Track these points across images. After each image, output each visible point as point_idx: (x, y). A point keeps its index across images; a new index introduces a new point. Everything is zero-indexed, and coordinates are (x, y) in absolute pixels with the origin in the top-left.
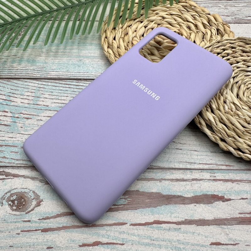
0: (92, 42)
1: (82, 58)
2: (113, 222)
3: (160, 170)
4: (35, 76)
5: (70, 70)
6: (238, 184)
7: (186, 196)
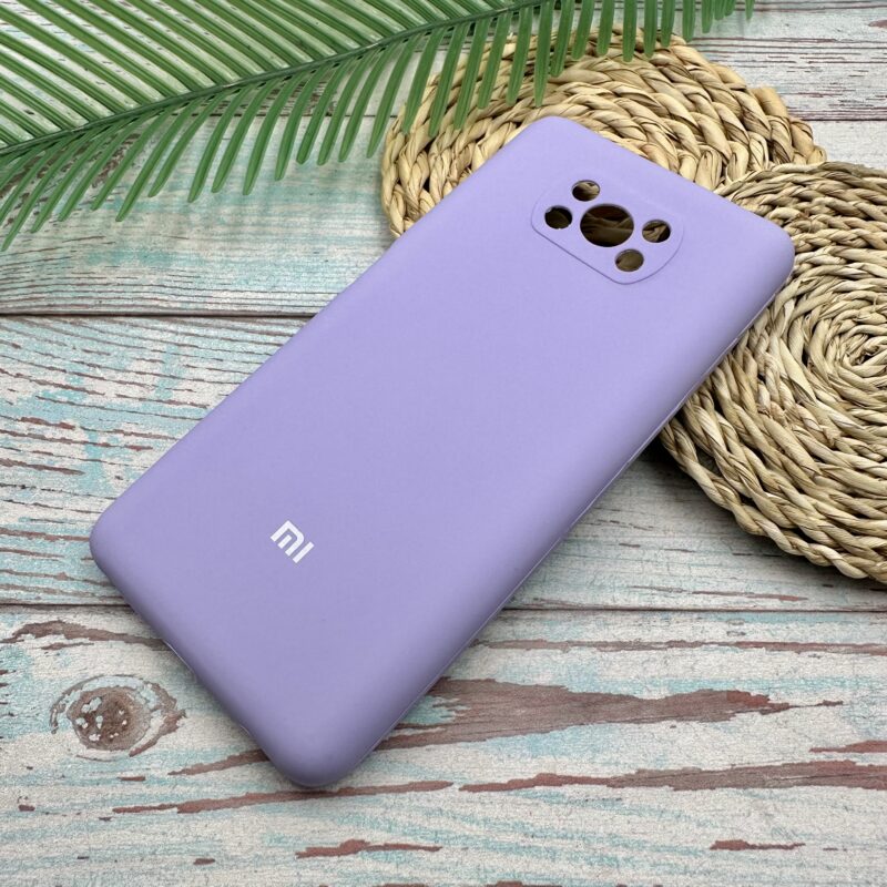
0: (358, 189)
1: (322, 246)
2: (409, 780)
3: (568, 615)
4: (165, 305)
5: (280, 284)
6: (815, 656)
7: (645, 696)
